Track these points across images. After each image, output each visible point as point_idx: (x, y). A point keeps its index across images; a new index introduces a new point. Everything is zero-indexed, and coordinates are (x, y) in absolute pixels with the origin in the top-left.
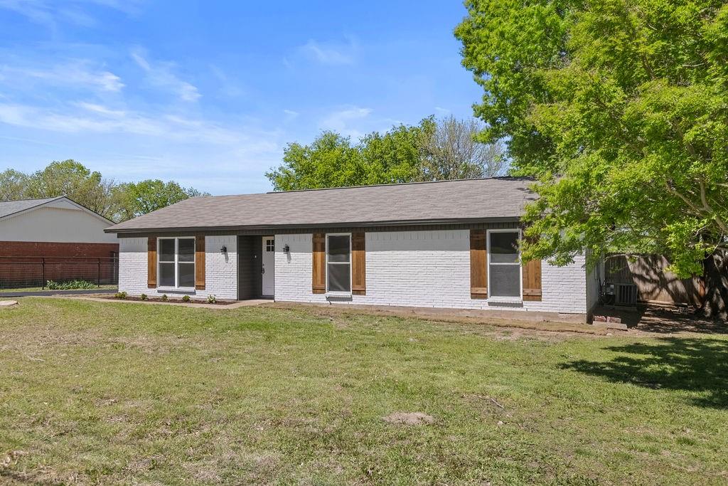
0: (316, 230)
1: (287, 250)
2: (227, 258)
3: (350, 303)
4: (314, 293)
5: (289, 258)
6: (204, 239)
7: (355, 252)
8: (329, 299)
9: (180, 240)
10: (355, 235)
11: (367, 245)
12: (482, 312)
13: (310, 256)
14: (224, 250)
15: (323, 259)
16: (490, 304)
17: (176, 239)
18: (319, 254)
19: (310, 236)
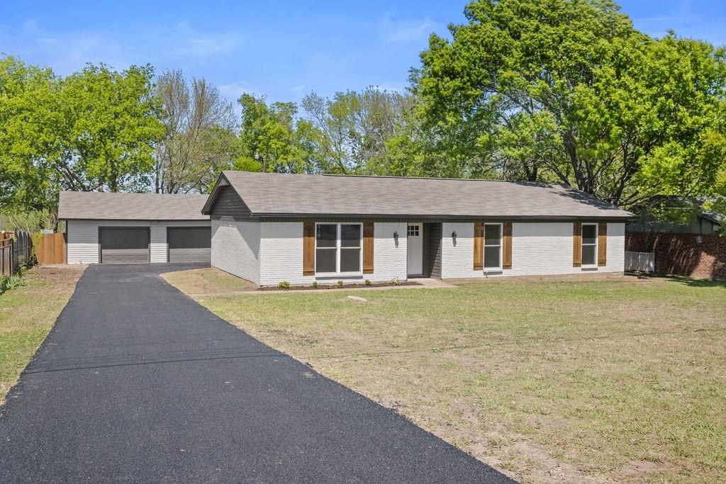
0: (477, 220)
1: (454, 235)
2: (397, 244)
3: (501, 275)
4: (474, 270)
5: (455, 243)
6: (372, 225)
7: (505, 237)
8: (485, 273)
9: (342, 226)
10: (506, 225)
11: (513, 232)
12: (578, 275)
13: (472, 240)
14: (396, 236)
15: (482, 243)
16: (583, 270)
17: (339, 225)
18: (479, 239)
19: (473, 224)
